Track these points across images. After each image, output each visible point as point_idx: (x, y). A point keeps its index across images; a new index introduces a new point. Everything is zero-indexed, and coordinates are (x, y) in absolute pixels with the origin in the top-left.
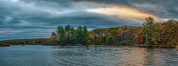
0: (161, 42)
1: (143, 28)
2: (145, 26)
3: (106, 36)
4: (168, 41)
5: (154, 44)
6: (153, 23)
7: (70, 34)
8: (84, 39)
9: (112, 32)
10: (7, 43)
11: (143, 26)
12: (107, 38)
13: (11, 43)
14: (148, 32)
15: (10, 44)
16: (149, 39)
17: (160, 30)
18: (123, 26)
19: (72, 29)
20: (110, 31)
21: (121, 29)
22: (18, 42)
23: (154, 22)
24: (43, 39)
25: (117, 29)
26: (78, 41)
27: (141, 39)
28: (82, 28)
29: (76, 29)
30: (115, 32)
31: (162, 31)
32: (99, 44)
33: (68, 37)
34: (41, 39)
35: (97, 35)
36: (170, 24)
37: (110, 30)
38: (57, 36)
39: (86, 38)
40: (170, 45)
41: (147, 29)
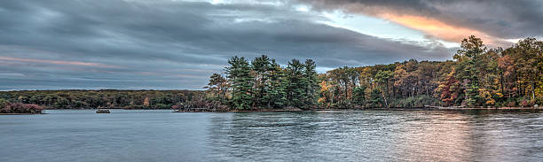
0: (505, 99)
1: (455, 63)
2: (460, 60)
3: (365, 87)
4: (522, 95)
5: (487, 105)
6: (481, 51)
7: (269, 82)
8: (306, 95)
9: (379, 77)
10: (27, 102)
11: (456, 60)
12: (368, 90)
13: (47, 103)
14: (468, 73)
15: (44, 106)
16: (472, 92)
17: (500, 68)
18: (406, 62)
19: (274, 68)
20: (374, 74)
21: (403, 68)
22: (84, 100)
23: (482, 48)
24: (180, 92)
25: (392, 68)
26: (291, 100)
27: (452, 92)
28: (302, 66)
29: (286, 66)
30: (386, 75)
31: (504, 71)
32: (347, 108)
33: (262, 87)
34: (175, 92)
35: (342, 85)
36: (524, 52)
37: (374, 71)
38: (229, 86)
39: (312, 91)
40: (529, 106)
41: (468, 67)
